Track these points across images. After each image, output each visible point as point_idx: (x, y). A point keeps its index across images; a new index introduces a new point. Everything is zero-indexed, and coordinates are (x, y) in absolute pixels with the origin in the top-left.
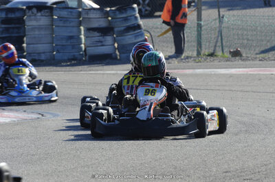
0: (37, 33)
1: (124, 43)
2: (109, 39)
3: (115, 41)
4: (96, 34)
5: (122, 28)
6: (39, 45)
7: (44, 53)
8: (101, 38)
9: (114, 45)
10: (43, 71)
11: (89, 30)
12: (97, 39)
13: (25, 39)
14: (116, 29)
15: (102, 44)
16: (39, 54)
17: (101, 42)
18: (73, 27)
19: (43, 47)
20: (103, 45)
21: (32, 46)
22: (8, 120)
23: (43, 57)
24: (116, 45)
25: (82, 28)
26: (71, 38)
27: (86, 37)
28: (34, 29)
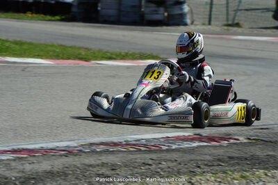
1: (172, 13)
2: (161, 10)
4: (153, 5)
6: (110, 10)
7: (113, 16)
8: (156, 9)
9: (164, 14)
12: (154, 9)
13: (99, 5)
15: (156, 12)
19: (112, 12)
20: (157, 14)
23: (112, 19)
24: (166, 14)
26: (134, 6)
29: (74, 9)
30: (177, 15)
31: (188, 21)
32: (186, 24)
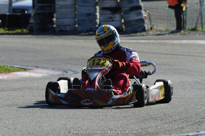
0: (64, 10)
1: (129, 19)
2: (117, 16)
3: (122, 17)
4: (108, 12)
5: (128, 9)
6: (66, 20)
7: (69, 25)
8: (112, 16)
9: (121, 21)
10: (68, 39)
11: (102, 9)
12: (109, 16)
13: (55, 15)
14: (123, 9)
16: (65, 26)
17: (112, 18)
18: (91, 6)
19: (67, 21)
20: (113, 21)
21: (60, 20)
22: (40, 75)
23: (68, 28)
24: (123, 21)
25: (98, 8)
26: (89, 14)
27: (101, 14)
28: (62, 7)
29: (32, 21)
30: (134, 20)
31: (147, 26)
32: (144, 30)
